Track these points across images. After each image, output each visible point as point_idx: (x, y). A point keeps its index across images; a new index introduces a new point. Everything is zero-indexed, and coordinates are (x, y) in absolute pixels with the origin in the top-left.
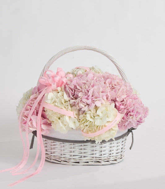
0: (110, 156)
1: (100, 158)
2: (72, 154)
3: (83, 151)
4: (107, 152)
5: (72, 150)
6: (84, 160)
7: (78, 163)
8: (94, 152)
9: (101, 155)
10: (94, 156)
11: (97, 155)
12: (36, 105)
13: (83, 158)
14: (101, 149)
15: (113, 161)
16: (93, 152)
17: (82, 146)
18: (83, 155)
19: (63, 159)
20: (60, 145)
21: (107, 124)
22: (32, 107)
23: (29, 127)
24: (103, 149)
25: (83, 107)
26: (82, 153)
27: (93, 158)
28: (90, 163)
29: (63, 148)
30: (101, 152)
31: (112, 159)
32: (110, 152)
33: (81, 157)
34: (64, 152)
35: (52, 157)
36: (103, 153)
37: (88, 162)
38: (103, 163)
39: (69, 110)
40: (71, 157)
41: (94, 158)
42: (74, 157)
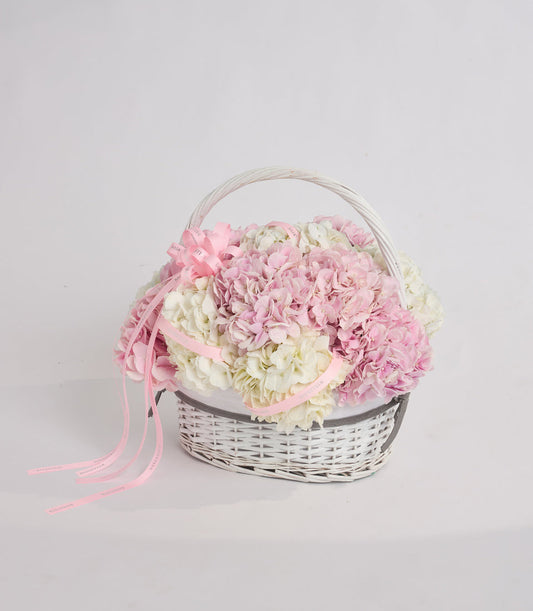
0: (330, 461)
1: (303, 465)
2: (237, 445)
3: (262, 442)
4: (322, 451)
5: (236, 436)
6: (265, 463)
7: (252, 468)
8: (289, 449)
9: (307, 458)
10: (289, 457)
11: (297, 457)
12: (146, 316)
13: (262, 460)
14: (306, 443)
15: (340, 475)
16: (284, 448)
17: (257, 428)
18: (262, 451)
19: (215, 455)
20: (209, 419)
21: (294, 390)
22: (139, 319)
23: (128, 369)
24: (310, 443)
25: (241, 341)
26: (258, 446)
27: (286, 461)
28: (278, 474)
29: (214, 428)
30: (307, 449)
31: (335, 469)
32: (331, 454)
33: (259, 456)
34: (218, 437)
35: (194, 446)
36: (310, 453)
37: (273, 471)
38: (310, 477)
39: (211, 341)
40: (233, 453)
41: (289, 464)
42: (241, 454)
